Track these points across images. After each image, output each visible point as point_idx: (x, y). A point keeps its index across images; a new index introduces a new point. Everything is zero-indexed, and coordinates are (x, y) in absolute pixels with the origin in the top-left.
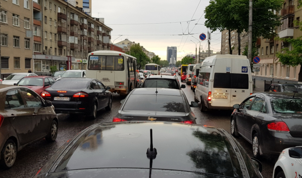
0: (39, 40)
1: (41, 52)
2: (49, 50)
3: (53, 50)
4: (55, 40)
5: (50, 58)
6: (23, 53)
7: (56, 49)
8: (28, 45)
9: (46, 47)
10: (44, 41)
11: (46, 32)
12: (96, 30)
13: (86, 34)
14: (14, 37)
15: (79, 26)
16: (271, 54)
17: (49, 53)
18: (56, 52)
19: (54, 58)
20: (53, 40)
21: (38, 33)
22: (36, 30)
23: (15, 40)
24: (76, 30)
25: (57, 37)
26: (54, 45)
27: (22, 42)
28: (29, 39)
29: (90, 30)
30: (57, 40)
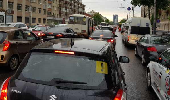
0: (50, 10)
1: (51, 16)
2: (55, 15)
3: (57, 15)
4: (58, 10)
5: (55, 19)
6: (42, 16)
7: (58, 14)
8: (45, 12)
9: (53, 14)
10: (53, 11)
11: (54, 6)
12: (78, 6)
13: (73, 8)
14: (39, 8)
15: (69, 4)
16: (167, 18)
17: (55, 17)
18: (58, 16)
19: (57, 19)
20: (57, 10)
21: (50, 7)
22: (49, 6)
23: (39, 10)
24: (68, 6)
25: (59, 9)
26: (57, 13)
27: (42, 11)
28: (45, 10)
29: (75, 6)
30: (59, 10)
